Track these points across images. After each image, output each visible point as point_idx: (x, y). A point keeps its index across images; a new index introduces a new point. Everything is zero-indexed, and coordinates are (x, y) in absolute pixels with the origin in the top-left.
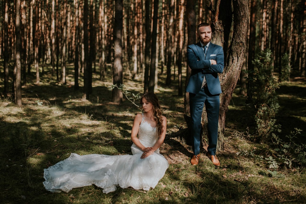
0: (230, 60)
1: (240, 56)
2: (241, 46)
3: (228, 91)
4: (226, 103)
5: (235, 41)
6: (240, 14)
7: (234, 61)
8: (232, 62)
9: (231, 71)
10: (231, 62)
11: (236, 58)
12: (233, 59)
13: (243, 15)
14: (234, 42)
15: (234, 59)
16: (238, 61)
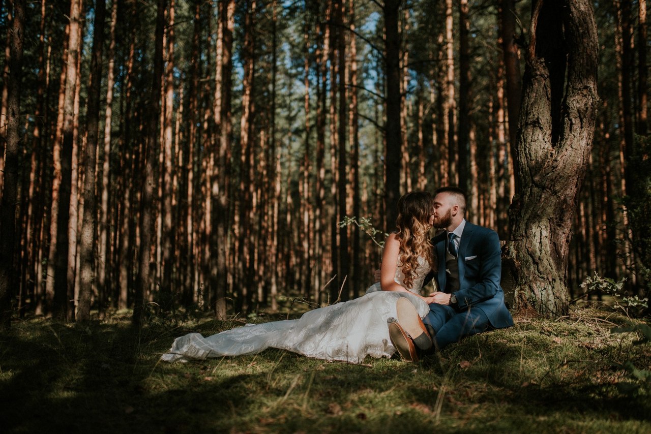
0: (566, 126)
1: (585, 117)
2: (585, 96)
3: (567, 193)
4: (565, 218)
5: (573, 87)
6: (578, 30)
7: (575, 127)
8: (571, 130)
9: (571, 149)
10: (567, 131)
11: (578, 121)
12: (572, 124)
13: (584, 32)
14: (570, 89)
15: (574, 122)
16: (582, 128)
